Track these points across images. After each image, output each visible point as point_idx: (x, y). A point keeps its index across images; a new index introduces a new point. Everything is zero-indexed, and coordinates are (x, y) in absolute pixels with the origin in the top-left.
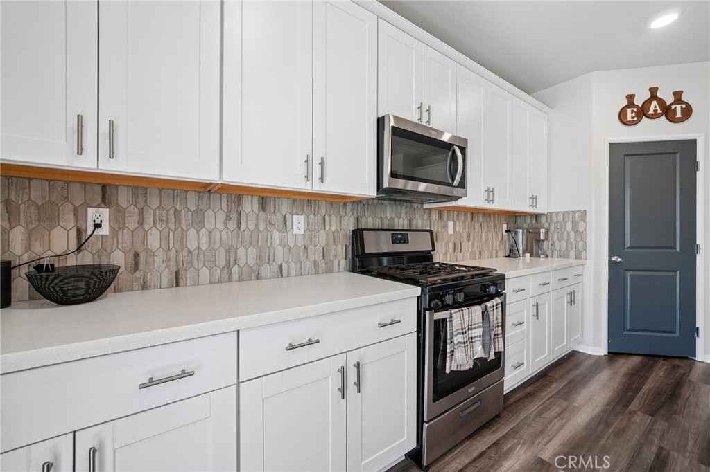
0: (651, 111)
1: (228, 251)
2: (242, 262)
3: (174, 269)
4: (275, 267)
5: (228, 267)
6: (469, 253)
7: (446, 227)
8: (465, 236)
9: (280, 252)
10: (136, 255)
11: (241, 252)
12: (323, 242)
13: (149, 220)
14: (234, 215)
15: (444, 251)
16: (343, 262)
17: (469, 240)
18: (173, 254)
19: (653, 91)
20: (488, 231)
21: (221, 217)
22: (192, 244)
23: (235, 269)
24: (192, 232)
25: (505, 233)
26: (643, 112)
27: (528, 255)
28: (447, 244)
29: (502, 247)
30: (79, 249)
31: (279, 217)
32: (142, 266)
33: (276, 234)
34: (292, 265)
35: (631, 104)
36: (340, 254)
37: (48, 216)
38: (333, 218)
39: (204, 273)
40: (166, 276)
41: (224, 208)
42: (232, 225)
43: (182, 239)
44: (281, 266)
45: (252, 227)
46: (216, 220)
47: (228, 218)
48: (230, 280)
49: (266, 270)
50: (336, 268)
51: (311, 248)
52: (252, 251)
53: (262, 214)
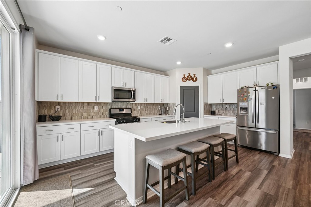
0: (189, 79)
1: (81, 113)
2: (84, 115)
3: (71, 116)
4: (91, 116)
5: (81, 116)
6: (146, 114)
7: (138, 107)
8: (144, 109)
9: (92, 114)
10: (64, 114)
11: (84, 113)
12: (102, 111)
13: (66, 108)
14: (82, 106)
15: (137, 113)
16: (107, 116)
17: (146, 110)
18: (71, 114)
19: (189, 74)
20: (153, 108)
21: (80, 107)
22: (74, 112)
23: (83, 117)
24: (74, 110)
25: (159, 108)
26: (187, 79)
27: (164, 114)
28: (138, 111)
29: (158, 112)
30: (55, 113)
31: (92, 106)
32: (65, 116)
33: (91, 110)
34: (95, 116)
35: (184, 77)
36: (107, 114)
37: (50, 108)
38: (105, 106)
39: (76, 117)
40: (69, 118)
41: (80, 105)
42: (82, 108)
43: (72, 111)
44: (92, 116)
45: (86, 108)
46: (79, 108)
47: (81, 107)
48: (82, 119)
49: (89, 117)
50: (106, 117)
51: (99, 113)
52: (86, 113)
53: (88, 106)
